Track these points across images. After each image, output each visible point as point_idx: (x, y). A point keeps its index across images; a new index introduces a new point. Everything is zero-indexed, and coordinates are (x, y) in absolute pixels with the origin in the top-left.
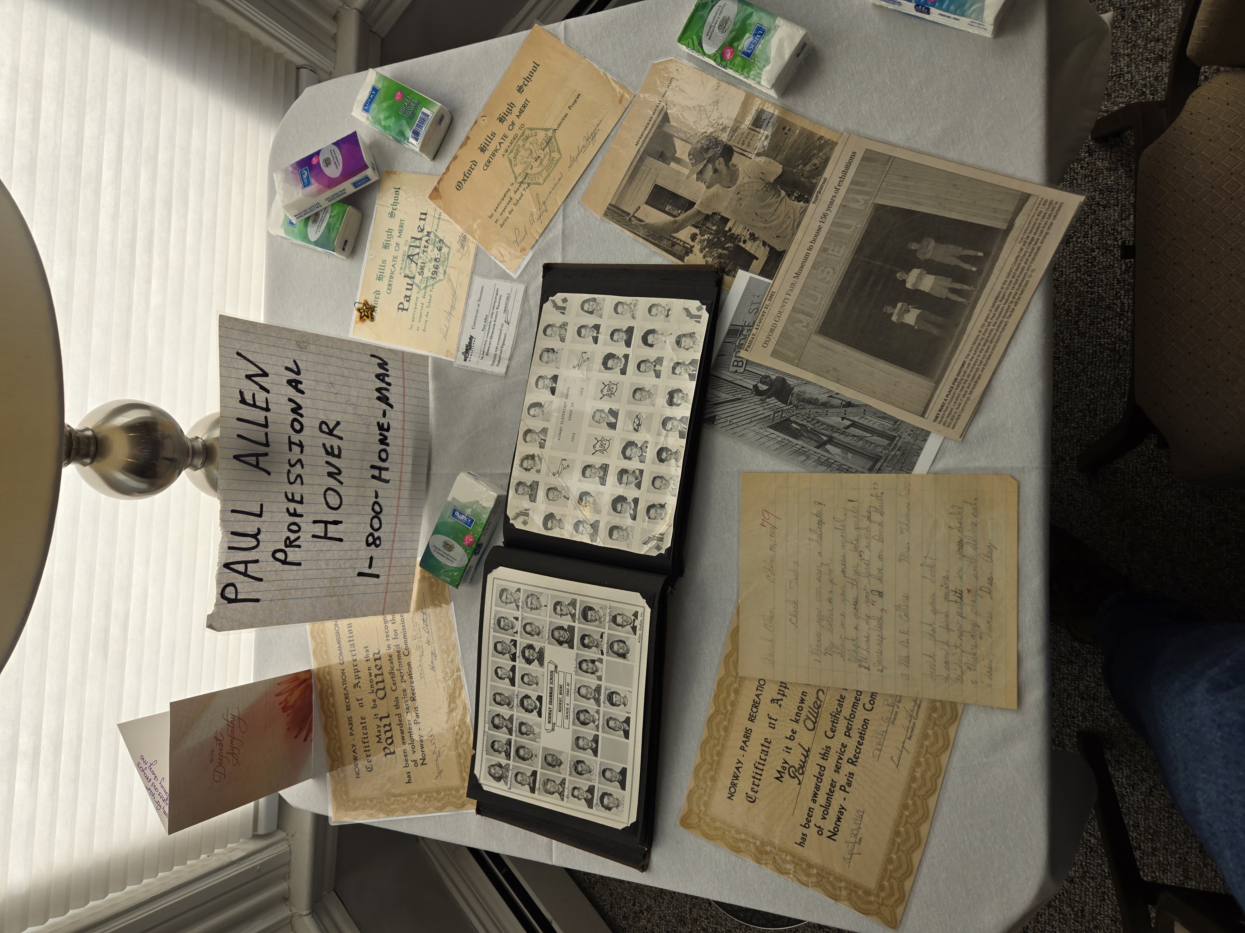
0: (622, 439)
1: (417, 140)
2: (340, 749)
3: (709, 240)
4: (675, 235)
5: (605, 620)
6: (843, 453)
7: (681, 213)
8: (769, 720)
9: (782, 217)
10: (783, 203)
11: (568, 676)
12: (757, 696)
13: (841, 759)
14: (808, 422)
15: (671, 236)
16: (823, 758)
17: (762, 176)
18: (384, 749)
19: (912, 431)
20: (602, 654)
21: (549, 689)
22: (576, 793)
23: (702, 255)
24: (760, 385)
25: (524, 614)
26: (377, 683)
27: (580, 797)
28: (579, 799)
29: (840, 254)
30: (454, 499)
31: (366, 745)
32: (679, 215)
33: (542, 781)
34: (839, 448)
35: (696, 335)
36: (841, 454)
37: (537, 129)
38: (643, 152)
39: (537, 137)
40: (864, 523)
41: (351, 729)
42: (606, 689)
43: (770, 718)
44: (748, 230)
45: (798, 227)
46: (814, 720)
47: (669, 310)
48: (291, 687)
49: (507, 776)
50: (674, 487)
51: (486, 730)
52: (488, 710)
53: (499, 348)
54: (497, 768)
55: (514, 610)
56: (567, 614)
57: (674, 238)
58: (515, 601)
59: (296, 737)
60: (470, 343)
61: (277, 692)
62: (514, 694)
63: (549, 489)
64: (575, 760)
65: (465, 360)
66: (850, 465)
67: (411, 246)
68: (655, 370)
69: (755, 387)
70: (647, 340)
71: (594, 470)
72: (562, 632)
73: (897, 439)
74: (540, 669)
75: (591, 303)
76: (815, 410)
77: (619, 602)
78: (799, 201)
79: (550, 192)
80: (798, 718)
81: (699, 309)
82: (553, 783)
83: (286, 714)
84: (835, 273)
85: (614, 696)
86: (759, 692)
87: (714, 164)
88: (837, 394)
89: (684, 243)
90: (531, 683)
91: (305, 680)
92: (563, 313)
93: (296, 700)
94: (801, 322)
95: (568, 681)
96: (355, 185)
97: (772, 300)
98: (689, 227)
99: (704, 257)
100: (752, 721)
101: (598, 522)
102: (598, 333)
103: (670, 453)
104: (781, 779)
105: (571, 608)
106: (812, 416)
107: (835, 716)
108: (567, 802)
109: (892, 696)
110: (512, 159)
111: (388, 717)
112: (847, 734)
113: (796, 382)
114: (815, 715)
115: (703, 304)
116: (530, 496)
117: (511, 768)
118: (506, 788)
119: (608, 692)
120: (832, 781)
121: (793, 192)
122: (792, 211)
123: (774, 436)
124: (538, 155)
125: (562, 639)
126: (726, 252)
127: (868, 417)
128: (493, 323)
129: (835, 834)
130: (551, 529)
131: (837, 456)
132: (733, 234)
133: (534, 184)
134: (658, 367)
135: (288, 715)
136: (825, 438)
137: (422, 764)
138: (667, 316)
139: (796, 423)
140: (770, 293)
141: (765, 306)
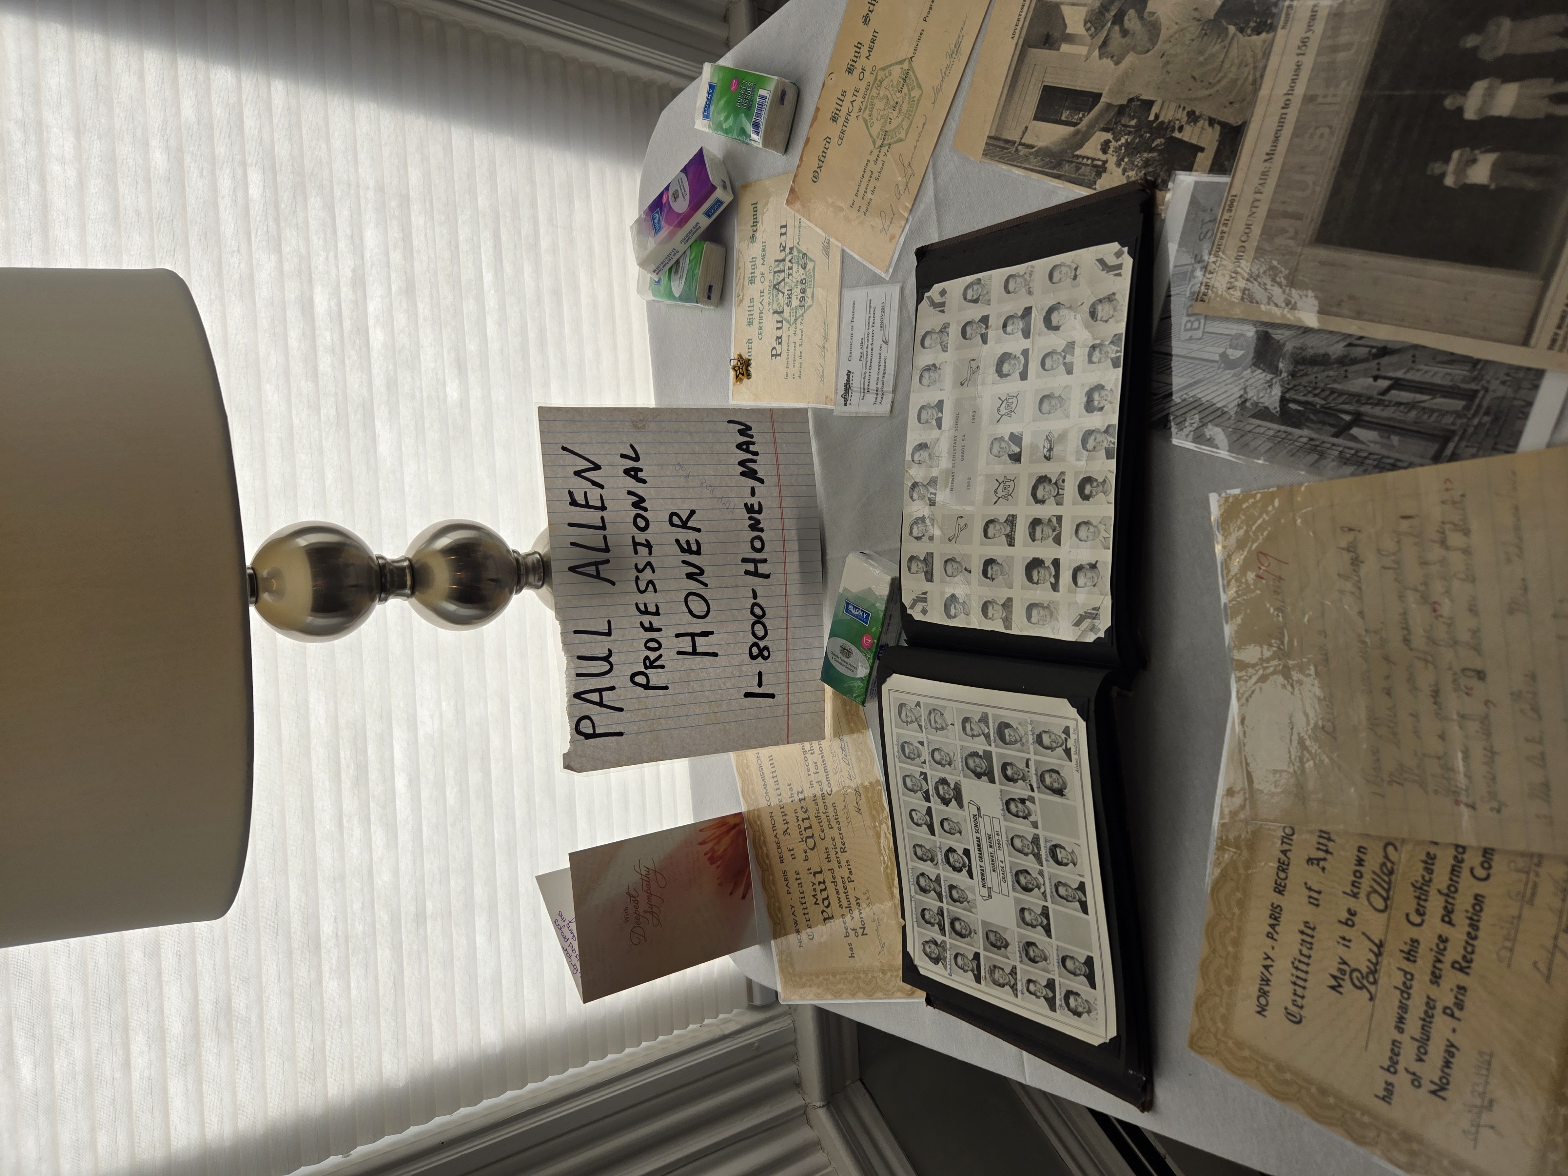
0: (1030, 475)
1: (758, 133)
2: (780, 910)
3: (1127, 145)
4: (1077, 153)
5: (1027, 741)
6: (1382, 437)
7: (1084, 116)
8: (1307, 892)
9: (1235, 68)
10: (1235, 45)
11: (996, 822)
12: (1284, 852)
13: (1440, 961)
14: (1315, 395)
15: (1074, 156)
16: (1408, 959)
18: (823, 912)
19: (1507, 375)
20: (1033, 790)
21: (975, 840)
22: (1032, 987)
23: (1120, 170)
24: (1230, 352)
25: (930, 737)
26: (805, 829)
27: (1038, 994)
28: (1038, 997)
29: (1338, 99)
30: (845, 589)
31: (804, 906)
32: (1081, 120)
33: (987, 968)
34: (1375, 429)
35: (1117, 297)
36: (1378, 439)
37: (891, 65)
38: (1023, 46)
39: (891, 78)
40: (1436, 553)
41: (787, 885)
42: (1046, 841)
43: (1310, 889)
44: (1184, 108)
46: (1384, 894)
47: (1076, 269)
48: (718, 833)
49: (945, 958)
50: (1106, 535)
51: (913, 894)
52: (910, 867)
53: (880, 379)
54: (933, 946)
55: (917, 731)
56: (979, 735)
57: (1078, 157)
58: (916, 719)
59: (731, 894)
60: (848, 380)
61: (700, 840)
62: (936, 847)
63: (946, 562)
64: (1024, 942)
65: (845, 405)
66: (1398, 456)
67: (775, 272)
68: (1065, 364)
69: (1224, 355)
70: (1051, 321)
71: (998, 527)
72: (977, 760)
73: (1480, 395)
74: (960, 812)
75: (975, 287)
76: (1326, 374)
77: (1041, 714)
78: (1259, 34)
79: (915, 147)
80: (1355, 890)
81: (1118, 254)
82: (1001, 972)
83: (714, 866)
84: (1332, 133)
85: (1058, 850)
86: (1286, 847)
87: (1121, 23)
88: (1361, 338)
89: (1093, 159)
90: (953, 831)
91: (735, 826)
92: (943, 311)
93: (726, 850)
94: (1283, 231)
95: (997, 828)
96: (708, 214)
97: (1234, 209)
98: (1098, 134)
99: (1124, 171)
100: (1280, 892)
101: (1010, 600)
102: (987, 328)
103: (1095, 484)
104: (1340, 989)
105: (982, 726)
106: (1322, 385)
107: (1421, 888)
108: (1022, 999)
109: (1522, 854)
110: (867, 118)
111: (821, 872)
112: (1447, 919)
113: (1288, 333)
114: (1386, 886)
115: (1123, 246)
116: (926, 573)
117: (948, 946)
118: (946, 973)
119: (1049, 845)
120: (1428, 997)
121: (1247, 23)
122: (1249, 53)
123: (1262, 430)
124: (896, 100)
125: (979, 770)
126: (1155, 154)
127: (1422, 367)
128: (870, 347)
129: (1443, 1089)
130: (955, 617)
131: (1372, 445)
132: (1162, 122)
133: (895, 142)
134: (1069, 358)
135: (717, 867)
136: (1347, 418)
137: (863, 934)
138: (1075, 278)
139: (1295, 401)
140: (1230, 198)
141: (1223, 221)
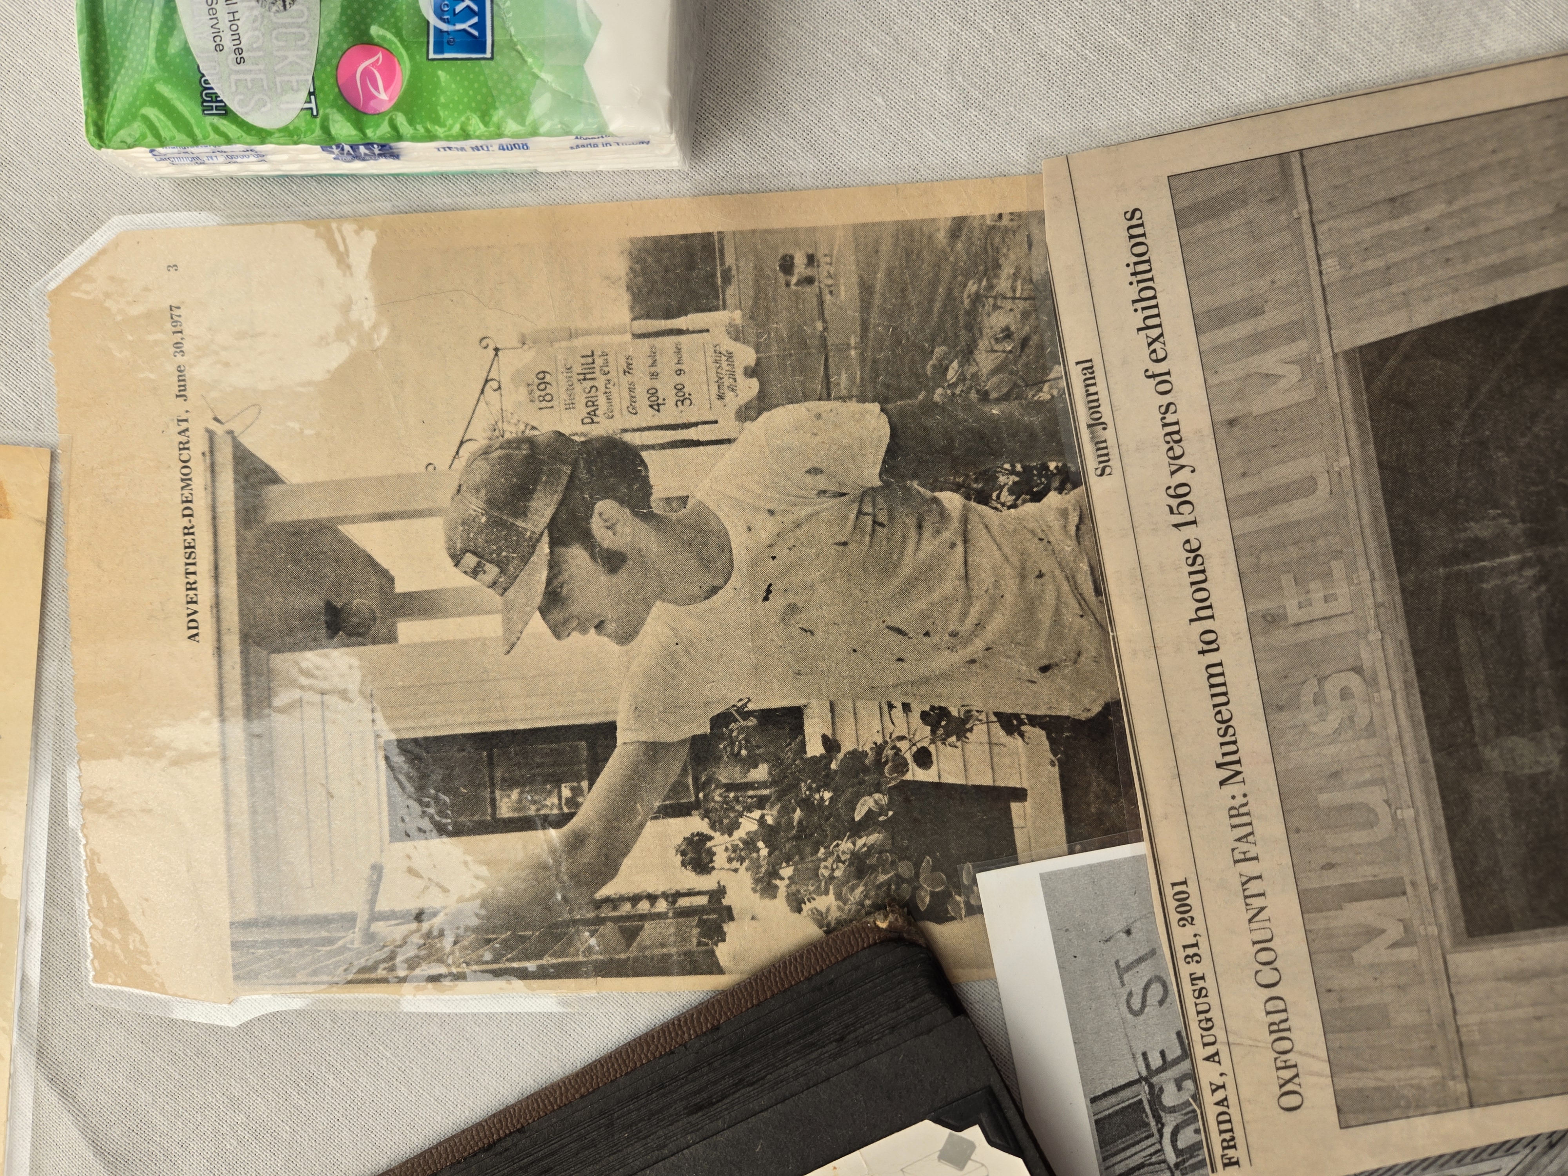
4: (608, 890)
7: (577, 792)
9: (1011, 586)
17: (821, 482)
23: (780, 904)
29: (1342, 604)
32: (574, 804)
38: (244, 651)
44: (906, 707)
45: (1100, 589)
78: (1037, 497)
87: (586, 538)
89: (673, 897)
97: (1196, 913)
98: (651, 827)
99: (796, 904)
121: (989, 478)
122: (1033, 546)
132: (856, 756)
140: (1169, 892)
141: (1181, 954)
